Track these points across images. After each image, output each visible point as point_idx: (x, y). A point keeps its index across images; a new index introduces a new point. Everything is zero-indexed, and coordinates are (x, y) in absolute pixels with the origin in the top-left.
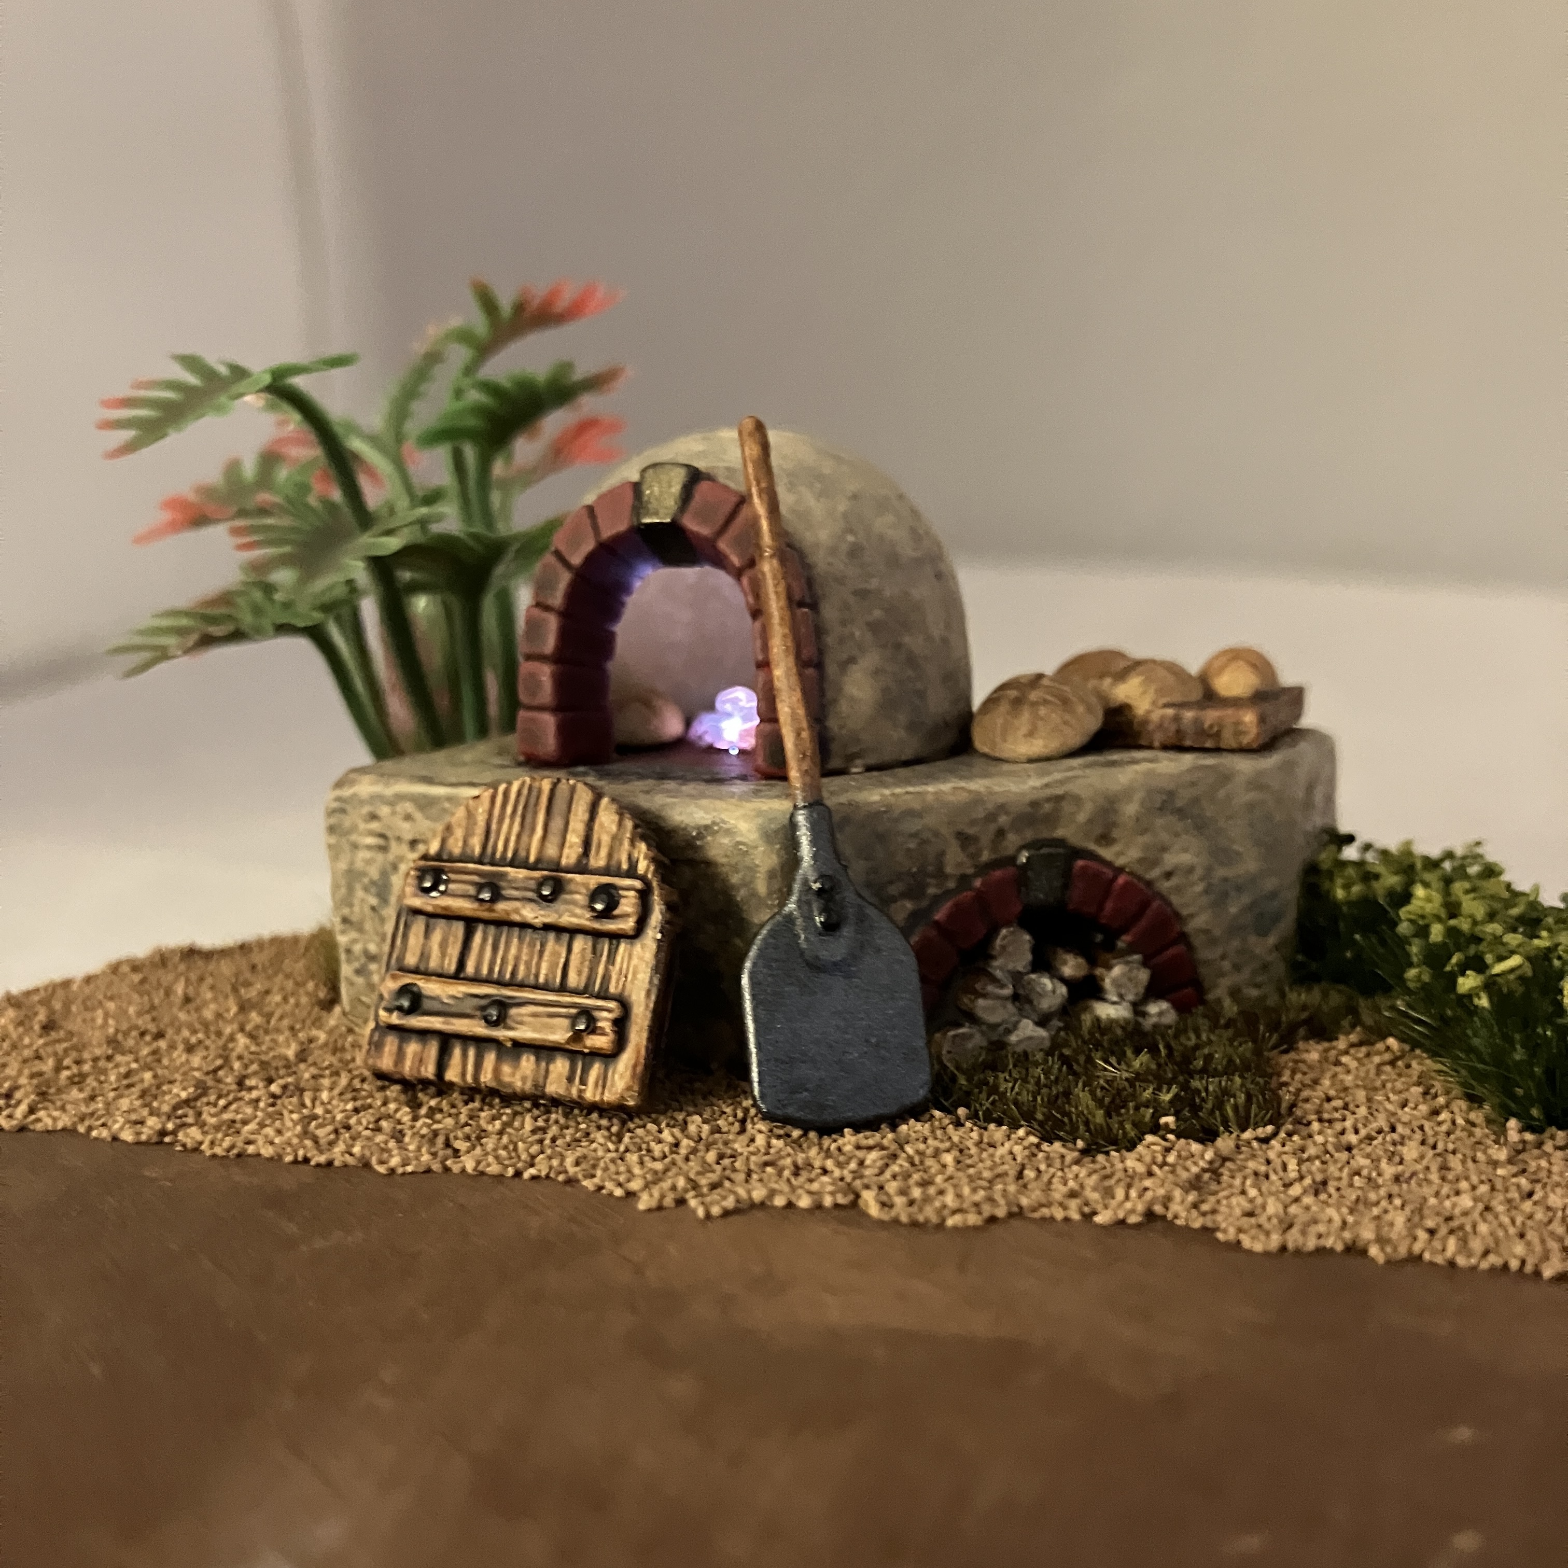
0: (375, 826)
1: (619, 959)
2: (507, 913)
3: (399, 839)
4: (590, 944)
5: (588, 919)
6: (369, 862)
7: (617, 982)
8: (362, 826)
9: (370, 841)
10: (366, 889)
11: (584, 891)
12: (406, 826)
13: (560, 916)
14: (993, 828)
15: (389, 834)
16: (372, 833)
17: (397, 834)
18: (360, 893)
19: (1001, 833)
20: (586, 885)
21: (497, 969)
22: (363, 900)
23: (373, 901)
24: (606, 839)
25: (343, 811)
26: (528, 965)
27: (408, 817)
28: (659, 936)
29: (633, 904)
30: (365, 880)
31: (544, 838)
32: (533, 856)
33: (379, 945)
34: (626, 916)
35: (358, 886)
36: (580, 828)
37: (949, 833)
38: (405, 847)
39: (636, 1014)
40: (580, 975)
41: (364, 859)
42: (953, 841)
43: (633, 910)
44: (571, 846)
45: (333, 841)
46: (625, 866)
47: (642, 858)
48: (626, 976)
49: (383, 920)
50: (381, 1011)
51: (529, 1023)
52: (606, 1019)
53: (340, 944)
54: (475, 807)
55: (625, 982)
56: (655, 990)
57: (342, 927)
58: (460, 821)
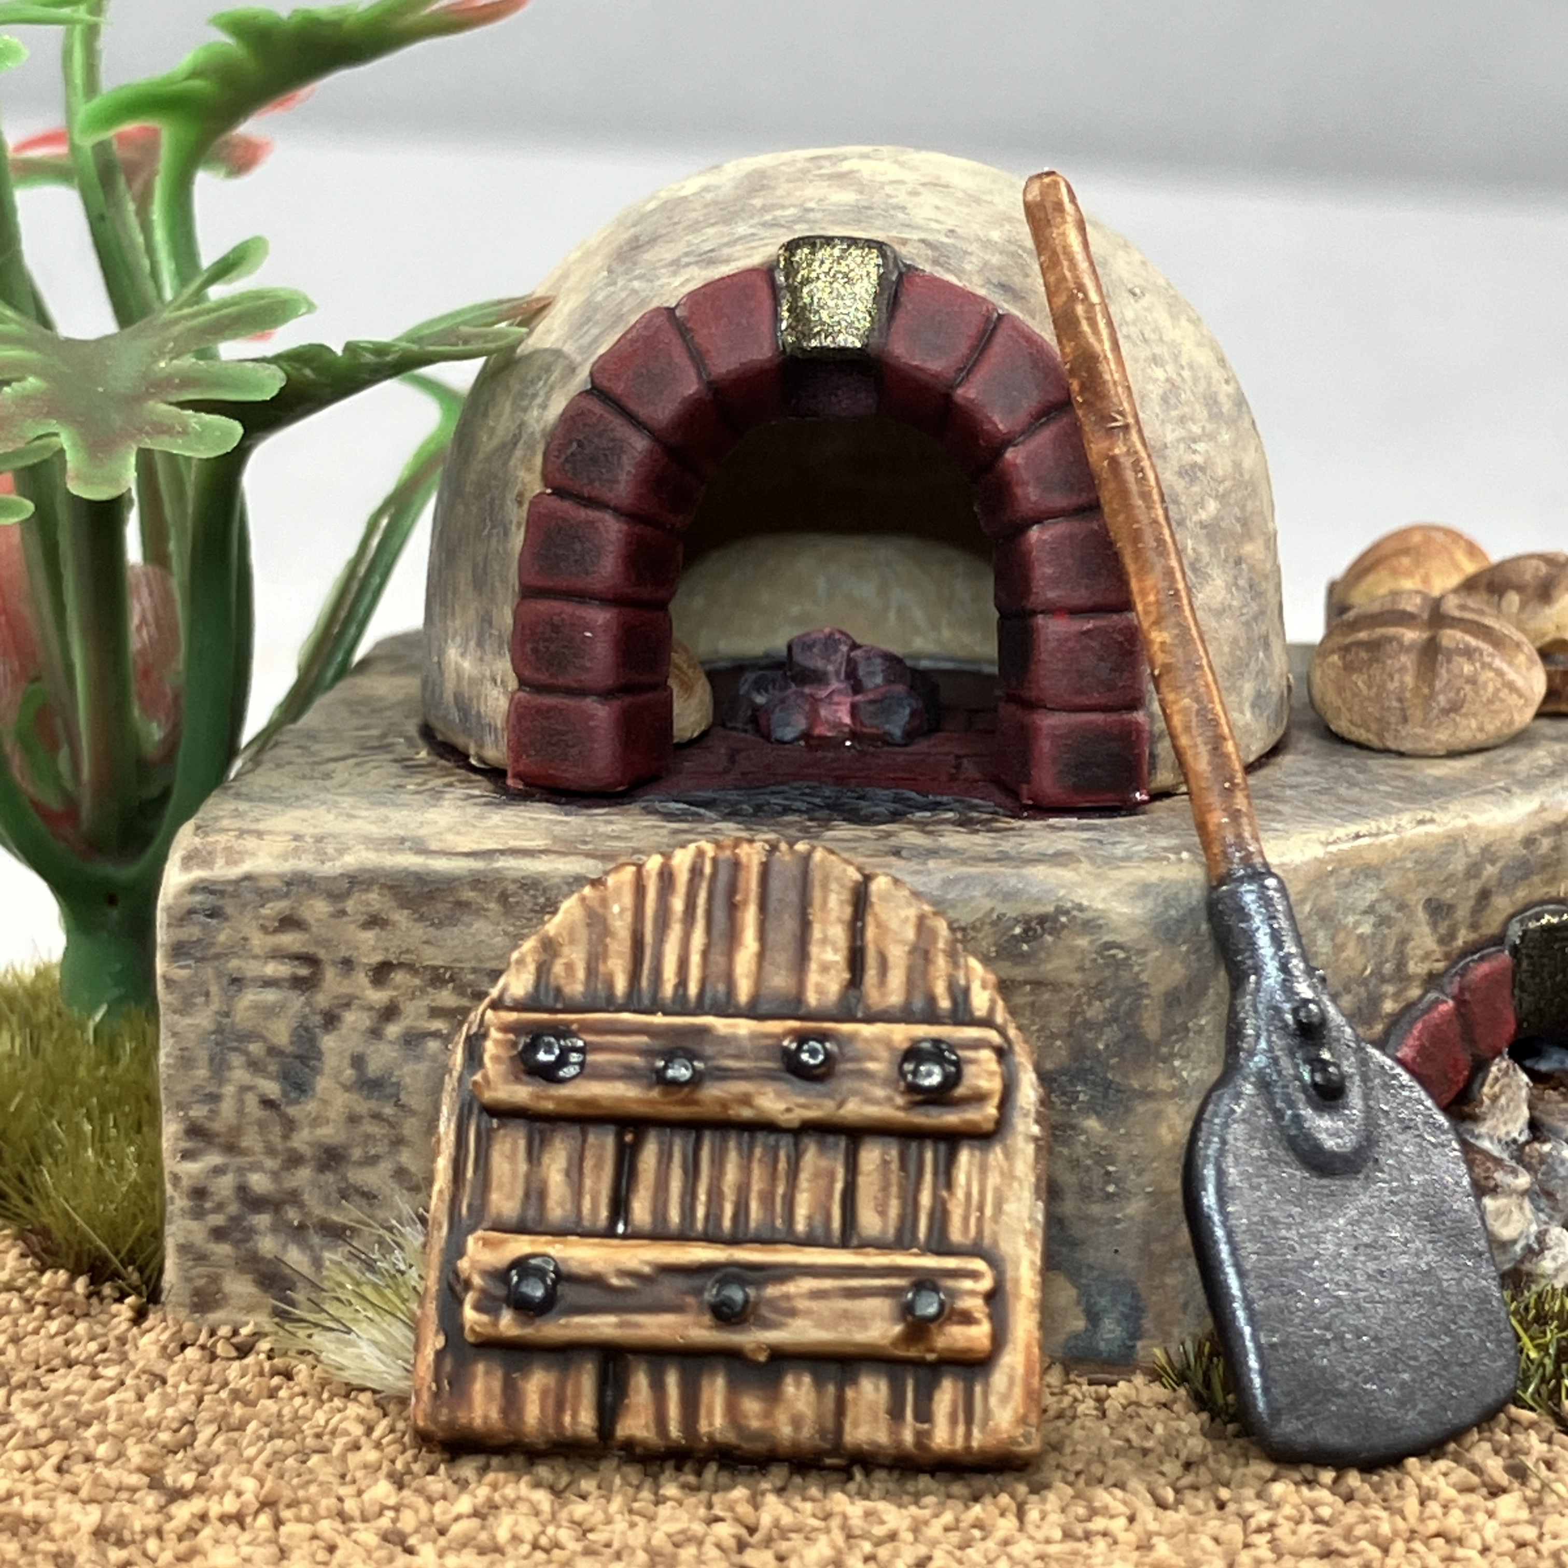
0: (290, 940)
1: (961, 1177)
2: (724, 1104)
3: (347, 964)
4: (894, 1153)
5: (898, 1108)
6: (270, 1011)
7: (966, 1219)
8: (259, 941)
9: (272, 969)
10: (254, 1065)
11: (885, 1054)
12: (369, 936)
13: (841, 1105)
14: (1474, 888)
15: (322, 954)
16: (277, 955)
17: (343, 952)
18: (239, 1074)
19: (1484, 895)
20: (888, 1043)
21: (701, 1212)
22: (245, 1089)
23: (272, 1088)
24: (897, 955)
25: (214, 913)
26: (767, 1199)
27: (374, 921)
28: (1036, 1130)
29: (991, 1074)
30: (255, 1048)
31: (761, 956)
32: (744, 991)
33: (275, 1176)
34: (979, 1098)
35: (236, 1060)
36: (838, 933)
37: (1417, 898)
38: (362, 978)
39: (1017, 1281)
40: (883, 1213)
41: (255, 1006)
42: (1421, 915)
43: (993, 1085)
44: (825, 968)
45: (180, 974)
46: (945, 1003)
47: (976, 987)
48: (981, 1209)
49: (290, 1126)
50: (469, 1314)
51: (808, 1313)
52: (972, 1293)
53: (176, 1178)
54: (604, 902)
55: (980, 1220)
56: (1039, 1232)
57: (188, 1145)
58: (572, 931)
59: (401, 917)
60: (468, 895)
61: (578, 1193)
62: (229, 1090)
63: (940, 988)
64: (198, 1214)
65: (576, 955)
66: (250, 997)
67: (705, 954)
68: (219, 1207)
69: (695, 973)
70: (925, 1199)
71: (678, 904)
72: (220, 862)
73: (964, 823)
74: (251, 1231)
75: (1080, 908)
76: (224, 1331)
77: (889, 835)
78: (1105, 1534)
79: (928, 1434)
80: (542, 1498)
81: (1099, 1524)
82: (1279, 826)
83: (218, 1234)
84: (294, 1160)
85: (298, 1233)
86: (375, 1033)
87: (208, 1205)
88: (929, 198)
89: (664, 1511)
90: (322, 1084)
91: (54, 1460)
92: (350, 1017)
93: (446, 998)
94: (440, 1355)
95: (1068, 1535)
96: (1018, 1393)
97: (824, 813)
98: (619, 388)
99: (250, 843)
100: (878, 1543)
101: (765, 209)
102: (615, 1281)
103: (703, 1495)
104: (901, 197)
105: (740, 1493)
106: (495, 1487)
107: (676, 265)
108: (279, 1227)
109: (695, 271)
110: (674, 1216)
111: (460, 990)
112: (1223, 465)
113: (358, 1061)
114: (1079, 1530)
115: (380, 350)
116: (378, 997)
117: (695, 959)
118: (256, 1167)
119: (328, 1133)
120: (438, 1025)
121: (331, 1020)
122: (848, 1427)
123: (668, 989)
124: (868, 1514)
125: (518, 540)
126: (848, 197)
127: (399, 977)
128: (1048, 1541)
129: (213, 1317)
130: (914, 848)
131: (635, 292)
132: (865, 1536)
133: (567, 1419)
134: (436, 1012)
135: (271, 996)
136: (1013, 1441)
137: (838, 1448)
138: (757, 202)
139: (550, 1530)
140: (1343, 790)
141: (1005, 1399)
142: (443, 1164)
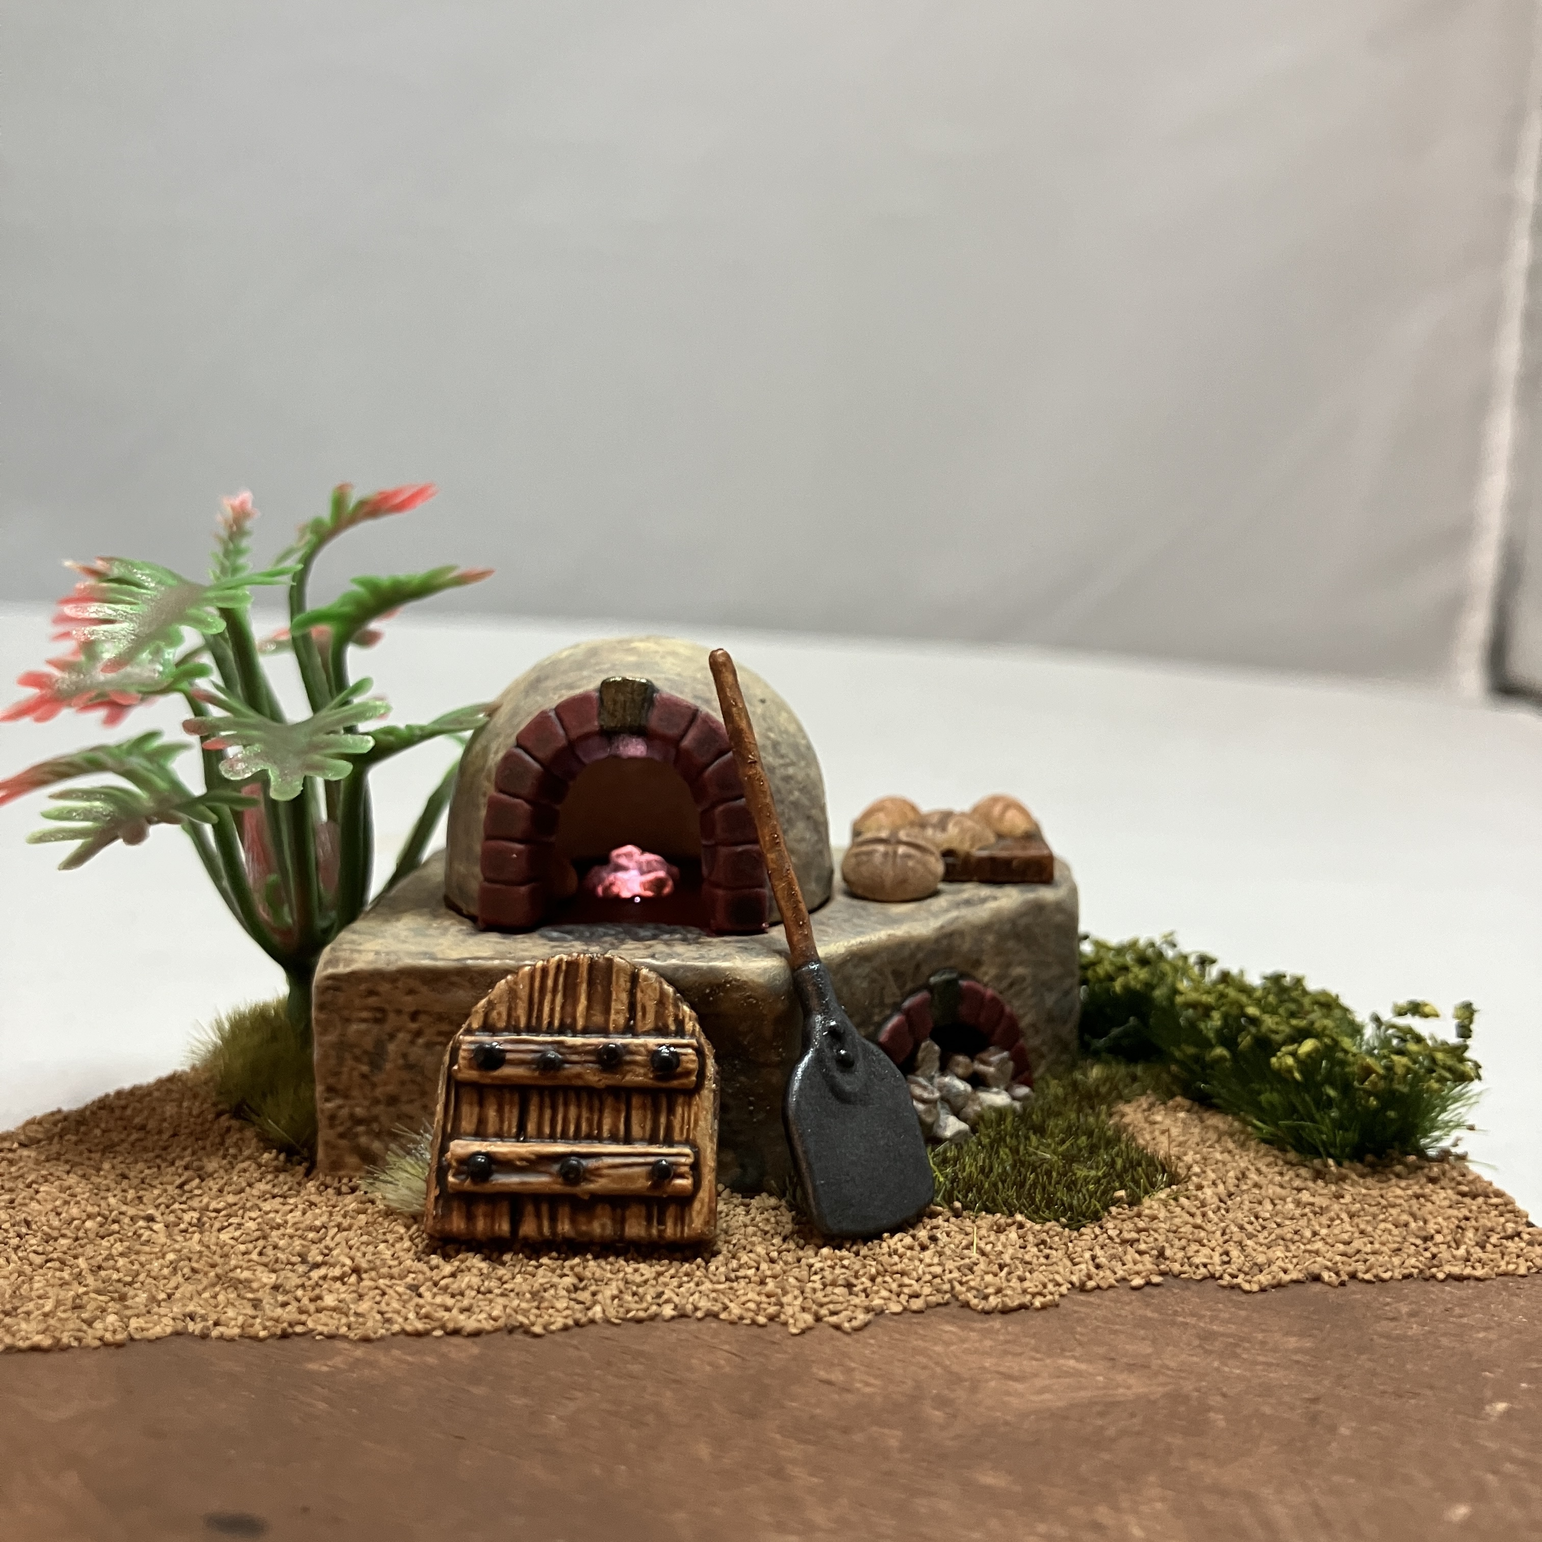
0: (372, 1001)
1: (679, 1111)
2: (568, 1078)
3: (399, 1012)
4: (648, 1101)
5: (650, 1079)
6: (362, 1033)
7: (681, 1128)
8: (357, 1002)
9: (365, 1014)
10: (357, 1059)
11: (644, 1053)
12: (409, 998)
13: (624, 1078)
14: (913, 964)
15: (387, 1006)
16: (367, 1008)
17: (397, 1006)
18: (350, 1062)
19: (918, 967)
20: (644, 1047)
21: (559, 1125)
22: (352, 1069)
24: (651, 1006)
25: (337, 989)
26: (590, 1121)
28: (714, 1086)
29: (694, 1061)
30: (357, 1051)
31: (589, 1008)
32: (580, 1023)
33: (368, 1108)
34: (688, 1073)
35: (348, 1056)
36: (624, 996)
37: (888, 971)
38: (406, 1018)
39: (705, 1157)
40: (643, 1128)
41: (358, 1031)
42: (890, 978)
43: (694, 1066)
44: (617, 1012)
45: (323, 1016)
46: (673, 1027)
47: (687, 1020)
48: (689, 1124)
49: (374, 1086)
50: (451, 1179)
51: (608, 1176)
52: (685, 1165)
53: (322, 1111)
54: (516, 983)
55: (688, 1130)
56: (716, 1134)
57: (326, 1095)
58: (501, 997)
59: (424, 989)
60: (455, 979)
61: (502, 1121)
62: (345, 1070)
63: (671, 1021)
64: (332, 1126)
65: (503, 1009)
66: (354, 1027)
67: (563, 1007)
68: (342, 1124)
69: (557, 1015)
70: (663, 1120)
71: (550, 983)
72: (341, 965)
73: (685, 940)
74: (357, 1135)
75: (736, 980)
76: (345, 1180)
77: (650, 946)
78: (745, 1277)
79: (664, 1230)
80: (484, 1265)
81: (741, 1273)
82: (826, 938)
83: (342, 1136)
84: (376, 1102)
85: (378, 1135)
86: (412, 1042)
87: (337, 1122)
88: (670, 660)
89: (541, 1271)
90: (388, 1066)
91: (258, 1250)
92: (401, 1035)
93: (445, 1027)
94: (437, 1198)
95: (728, 1279)
96: (705, 1210)
97: (621, 936)
98: (529, 745)
99: (356, 956)
100: (638, 1286)
101: (597, 664)
102: (518, 1163)
103: (560, 1262)
104: (658, 658)
105: (577, 1260)
106: (462, 1261)
107: (556, 689)
108: (369, 1132)
109: (563, 692)
110: (547, 1130)
111: (451, 1023)
112: (801, 776)
113: (405, 1056)
114: (733, 1275)
115: (422, 728)
116: (414, 1026)
117: (558, 1009)
118: (357, 1105)
119: (391, 1089)
120: (441, 1039)
121: (392, 1037)
122: (627, 1229)
123: (545, 1022)
124: (636, 1270)
125: (483, 813)
126: (632, 659)
127: (423, 1018)
128: (720, 1283)
129: (341, 1173)
130: (661, 953)
131: (537, 702)
132: (634, 1283)
133: (497, 1227)
134: (440, 1033)
135: (363, 1026)
136: (703, 1233)
137: (622, 1238)
138: (593, 661)
139: (486, 1283)
140: (856, 921)
141: (699, 1213)
142: (439, 1108)
